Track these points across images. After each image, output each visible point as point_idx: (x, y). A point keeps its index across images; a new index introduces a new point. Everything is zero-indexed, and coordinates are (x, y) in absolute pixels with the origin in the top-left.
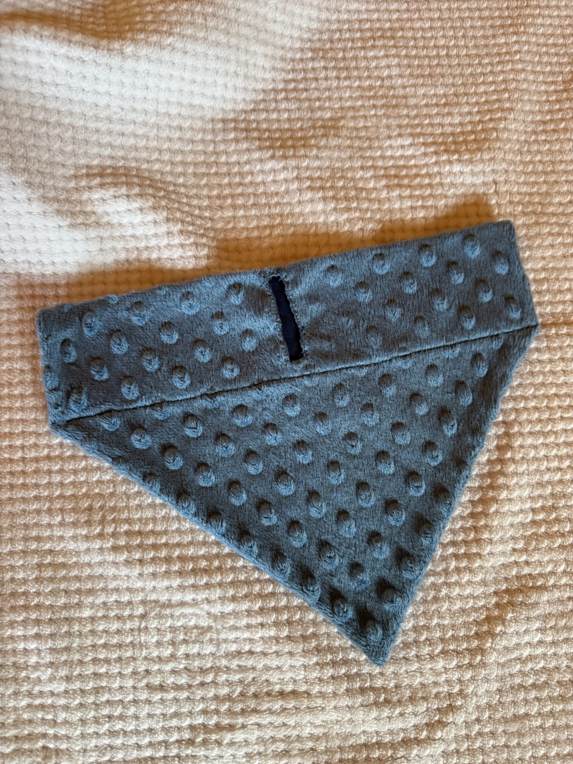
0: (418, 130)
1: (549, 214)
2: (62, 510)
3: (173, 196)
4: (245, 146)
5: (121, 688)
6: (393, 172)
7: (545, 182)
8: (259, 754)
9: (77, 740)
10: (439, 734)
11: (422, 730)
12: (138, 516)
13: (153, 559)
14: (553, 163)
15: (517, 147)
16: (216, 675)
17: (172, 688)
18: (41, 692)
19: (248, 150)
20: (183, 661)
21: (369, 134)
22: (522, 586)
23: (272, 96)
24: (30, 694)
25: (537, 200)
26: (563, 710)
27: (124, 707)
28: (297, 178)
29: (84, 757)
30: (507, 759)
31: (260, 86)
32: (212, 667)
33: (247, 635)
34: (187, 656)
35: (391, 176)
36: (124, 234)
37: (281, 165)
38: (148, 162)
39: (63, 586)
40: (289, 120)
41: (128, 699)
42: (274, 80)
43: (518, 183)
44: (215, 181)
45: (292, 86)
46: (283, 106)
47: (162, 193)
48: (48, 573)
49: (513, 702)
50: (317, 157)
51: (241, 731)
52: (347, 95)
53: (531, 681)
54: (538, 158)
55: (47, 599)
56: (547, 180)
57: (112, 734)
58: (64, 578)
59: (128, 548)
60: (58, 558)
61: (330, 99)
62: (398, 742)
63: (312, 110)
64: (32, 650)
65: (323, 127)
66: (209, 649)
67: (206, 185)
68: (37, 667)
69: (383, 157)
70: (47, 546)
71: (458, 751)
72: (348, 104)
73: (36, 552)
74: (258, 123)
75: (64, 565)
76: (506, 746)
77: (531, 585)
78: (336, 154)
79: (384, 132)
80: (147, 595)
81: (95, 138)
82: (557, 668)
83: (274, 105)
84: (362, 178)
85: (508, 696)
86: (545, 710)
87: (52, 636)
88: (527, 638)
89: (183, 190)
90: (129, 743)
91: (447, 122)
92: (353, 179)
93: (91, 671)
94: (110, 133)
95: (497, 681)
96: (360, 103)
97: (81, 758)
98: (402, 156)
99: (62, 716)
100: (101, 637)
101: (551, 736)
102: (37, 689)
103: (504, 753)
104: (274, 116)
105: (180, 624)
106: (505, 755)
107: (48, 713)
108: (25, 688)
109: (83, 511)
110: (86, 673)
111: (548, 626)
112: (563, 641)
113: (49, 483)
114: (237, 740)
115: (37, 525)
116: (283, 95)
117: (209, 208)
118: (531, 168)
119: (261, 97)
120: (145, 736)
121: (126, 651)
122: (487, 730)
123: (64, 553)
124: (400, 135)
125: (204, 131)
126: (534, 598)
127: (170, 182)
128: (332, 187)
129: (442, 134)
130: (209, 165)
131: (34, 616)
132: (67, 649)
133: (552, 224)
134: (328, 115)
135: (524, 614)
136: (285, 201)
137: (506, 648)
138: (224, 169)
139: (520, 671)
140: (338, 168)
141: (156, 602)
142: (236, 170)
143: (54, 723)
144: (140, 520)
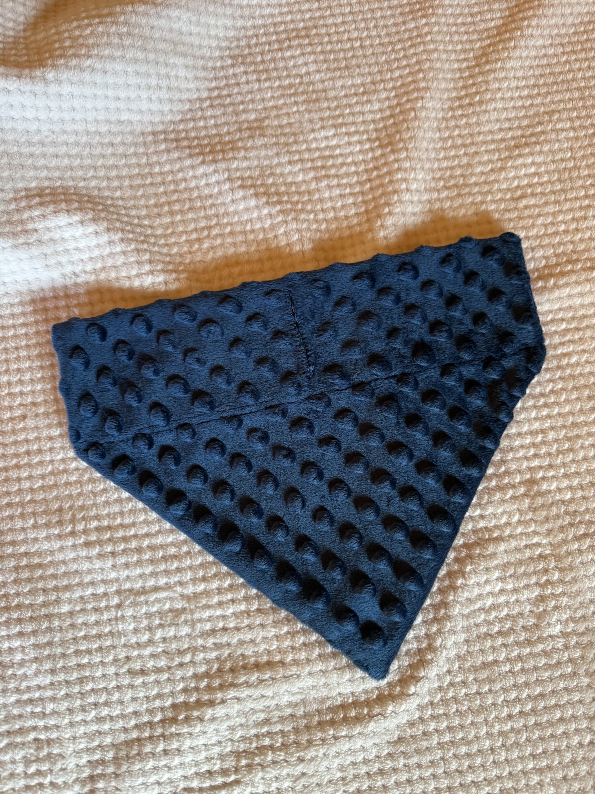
0: (340, 120)
1: (471, 184)
2: (34, 514)
3: (112, 209)
4: (176, 155)
5: (104, 675)
6: (319, 164)
7: (465, 154)
8: (241, 725)
9: (66, 728)
10: (412, 690)
11: (395, 687)
12: (106, 512)
13: (124, 551)
14: (471, 135)
15: (435, 125)
16: (194, 655)
17: (153, 671)
18: (28, 687)
19: (179, 159)
20: (161, 645)
21: (293, 130)
22: (479, 539)
23: (198, 105)
24: (17, 690)
25: (458, 173)
26: (530, 654)
27: (108, 694)
28: (228, 179)
29: (74, 744)
30: (481, 706)
31: (185, 96)
32: (189, 648)
33: (219, 612)
34: (164, 640)
35: (318, 167)
36: (68, 248)
37: (212, 169)
38: (85, 180)
39: (40, 585)
40: (216, 126)
41: (111, 686)
42: (198, 90)
43: (438, 160)
44: (151, 190)
45: (216, 93)
46: (209, 113)
47: (100, 207)
48: (25, 575)
49: (481, 650)
50: (245, 158)
51: (221, 706)
52: (269, 95)
53: (496, 629)
54: (457, 132)
55: (27, 599)
56: (468, 151)
57: (100, 720)
58: (41, 578)
59: (100, 542)
60: (34, 559)
61: (252, 101)
62: (374, 700)
63: (237, 114)
64: (16, 648)
65: (249, 129)
66: (185, 630)
67: (143, 196)
68: (22, 664)
69: (309, 150)
70: (23, 549)
71: (432, 703)
72: (271, 104)
73: (12, 555)
74: (187, 132)
75: (40, 566)
76: (478, 693)
77: (487, 537)
78: (263, 153)
79: (309, 126)
80: (121, 585)
81: (30, 161)
82: (521, 614)
83: (200, 113)
84: (290, 173)
85: (475, 645)
86: (513, 655)
87: (34, 633)
88: (488, 588)
89: (120, 203)
90: (116, 727)
91: (367, 109)
92: (282, 175)
93: (74, 662)
94: (44, 155)
95: (463, 632)
96: (281, 102)
97: (71, 745)
98: (327, 147)
99: (50, 706)
100: (80, 630)
101: (521, 680)
102: (24, 684)
103: (476, 700)
104: (202, 124)
105: (155, 609)
106: (478, 702)
107: (36, 706)
108: (12, 685)
109: (54, 513)
110: (70, 664)
111: (508, 574)
112: (524, 587)
113: (20, 490)
114: (218, 715)
115: (11, 530)
116: (208, 103)
117: (148, 216)
118: (450, 143)
119: (187, 107)
120: (131, 719)
121: (106, 640)
122: (458, 680)
123: (39, 554)
124: (323, 128)
125: (136, 145)
126: (491, 549)
127: (108, 197)
128: (262, 185)
129: (363, 122)
130: (144, 177)
131: (15, 616)
132: (50, 644)
133: (474, 194)
134: (253, 117)
135: (483, 565)
136: (219, 201)
137: (468, 600)
138: (159, 179)
139: (485, 620)
140: (266, 166)
141: (130, 590)
142: (170, 178)
143: (44, 715)
144: (108, 515)
